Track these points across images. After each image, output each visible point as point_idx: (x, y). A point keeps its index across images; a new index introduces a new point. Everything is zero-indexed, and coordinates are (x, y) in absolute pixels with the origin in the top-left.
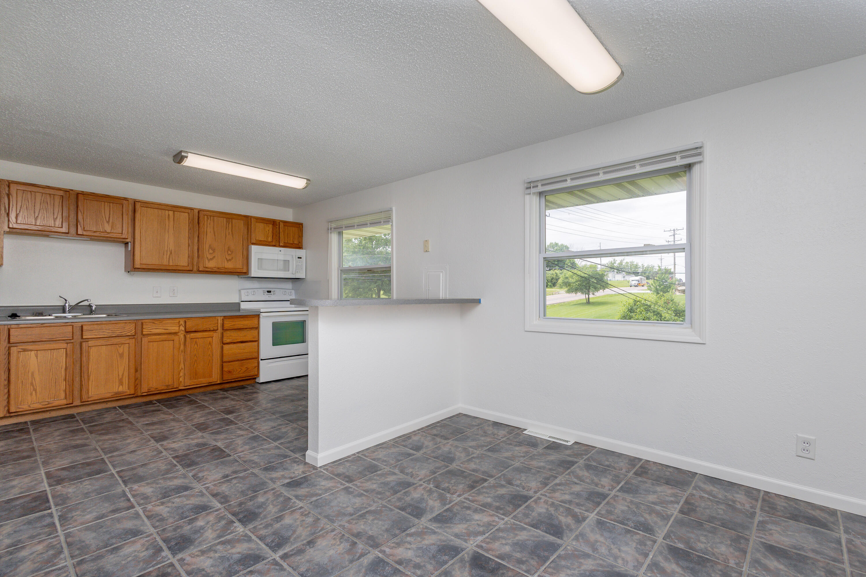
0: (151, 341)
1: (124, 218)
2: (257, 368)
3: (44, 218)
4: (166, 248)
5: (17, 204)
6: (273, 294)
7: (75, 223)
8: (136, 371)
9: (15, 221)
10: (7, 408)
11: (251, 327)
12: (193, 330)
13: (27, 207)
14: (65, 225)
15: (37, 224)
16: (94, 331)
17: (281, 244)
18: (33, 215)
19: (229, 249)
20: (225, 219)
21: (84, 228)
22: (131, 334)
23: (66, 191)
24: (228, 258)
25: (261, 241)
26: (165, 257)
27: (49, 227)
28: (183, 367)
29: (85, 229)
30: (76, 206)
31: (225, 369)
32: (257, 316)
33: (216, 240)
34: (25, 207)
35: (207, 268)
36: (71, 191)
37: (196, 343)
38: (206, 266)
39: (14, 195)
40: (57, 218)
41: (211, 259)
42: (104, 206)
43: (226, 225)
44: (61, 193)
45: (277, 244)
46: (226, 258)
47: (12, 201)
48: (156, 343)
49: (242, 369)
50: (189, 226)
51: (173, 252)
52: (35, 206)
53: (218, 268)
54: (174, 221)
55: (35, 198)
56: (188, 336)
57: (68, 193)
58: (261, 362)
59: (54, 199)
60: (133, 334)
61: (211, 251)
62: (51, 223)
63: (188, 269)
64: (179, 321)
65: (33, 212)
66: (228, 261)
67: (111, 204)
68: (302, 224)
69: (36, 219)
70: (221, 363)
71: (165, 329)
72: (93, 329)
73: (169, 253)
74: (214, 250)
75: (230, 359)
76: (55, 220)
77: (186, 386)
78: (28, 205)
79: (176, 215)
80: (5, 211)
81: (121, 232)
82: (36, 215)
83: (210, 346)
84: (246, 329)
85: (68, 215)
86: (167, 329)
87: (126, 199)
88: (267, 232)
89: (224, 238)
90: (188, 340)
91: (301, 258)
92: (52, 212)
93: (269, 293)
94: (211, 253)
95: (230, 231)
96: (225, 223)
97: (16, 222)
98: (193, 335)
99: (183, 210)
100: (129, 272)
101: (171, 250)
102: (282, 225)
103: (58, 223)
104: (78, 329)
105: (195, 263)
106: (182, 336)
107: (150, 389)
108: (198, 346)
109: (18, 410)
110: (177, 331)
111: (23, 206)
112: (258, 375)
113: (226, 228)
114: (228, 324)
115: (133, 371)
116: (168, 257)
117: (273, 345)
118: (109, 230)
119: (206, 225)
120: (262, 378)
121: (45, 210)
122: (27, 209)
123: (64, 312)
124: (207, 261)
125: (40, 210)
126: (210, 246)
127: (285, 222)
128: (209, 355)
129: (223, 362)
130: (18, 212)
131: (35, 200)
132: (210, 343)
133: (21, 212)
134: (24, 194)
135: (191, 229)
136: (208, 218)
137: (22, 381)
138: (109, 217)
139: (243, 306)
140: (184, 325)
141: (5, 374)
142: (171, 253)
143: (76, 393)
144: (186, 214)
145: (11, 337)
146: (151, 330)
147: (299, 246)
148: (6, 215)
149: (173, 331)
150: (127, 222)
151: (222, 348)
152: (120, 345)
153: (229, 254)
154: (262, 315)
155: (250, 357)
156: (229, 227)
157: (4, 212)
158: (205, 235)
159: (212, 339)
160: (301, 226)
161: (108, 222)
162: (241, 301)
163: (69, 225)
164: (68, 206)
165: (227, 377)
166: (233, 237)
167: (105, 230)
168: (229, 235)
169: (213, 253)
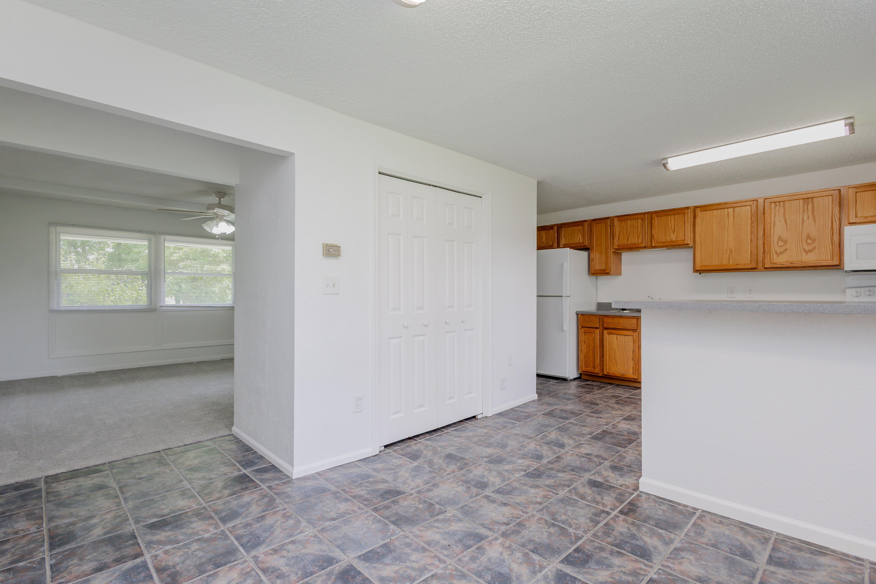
1: (686, 225)
3: (632, 238)
4: (726, 248)
5: (617, 232)
7: (650, 238)
9: (617, 244)
14: (645, 240)
15: (628, 243)
18: (626, 237)
19: (808, 237)
20: (802, 201)
21: (657, 241)
24: (807, 248)
25: (867, 217)
26: (724, 256)
27: (634, 244)
30: (651, 224)
33: (788, 229)
38: (775, 262)
39: (616, 226)
40: (639, 236)
41: (782, 253)
42: (671, 219)
43: (804, 208)
44: (642, 216)
46: (804, 249)
47: (615, 230)
50: (753, 219)
52: (627, 230)
53: (791, 263)
55: (627, 224)
57: (646, 214)
59: (638, 222)
61: (781, 244)
62: (635, 241)
63: (750, 267)
65: (626, 235)
66: (807, 252)
67: (677, 216)
69: (628, 239)
73: (729, 252)
74: (785, 241)
78: (623, 231)
79: (736, 211)
81: (684, 239)
87: (688, 208)
89: (801, 224)
92: (637, 232)
94: (781, 246)
95: (810, 214)
96: (802, 206)
99: (746, 204)
101: (732, 249)
103: (640, 240)
105: (760, 259)
111: (620, 232)
113: (804, 211)
116: (728, 256)
118: (675, 239)
119: (773, 214)
122: (623, 234)
124: (776, 255)
125: (630, 232)
126: (779, 238)
130: (618, 237)
133: (620, 236)
136: (776, 205)
138: (675, 228)
142: (731, 252)
144: (749, 207)
153: (808, 244)
156: (807, 209)
157: (612, 239)
158: (772, 225)
161: (674, 232)
166: (815, 222)
167: (672, 240)
168: (808, 219)
169: (783, 245)
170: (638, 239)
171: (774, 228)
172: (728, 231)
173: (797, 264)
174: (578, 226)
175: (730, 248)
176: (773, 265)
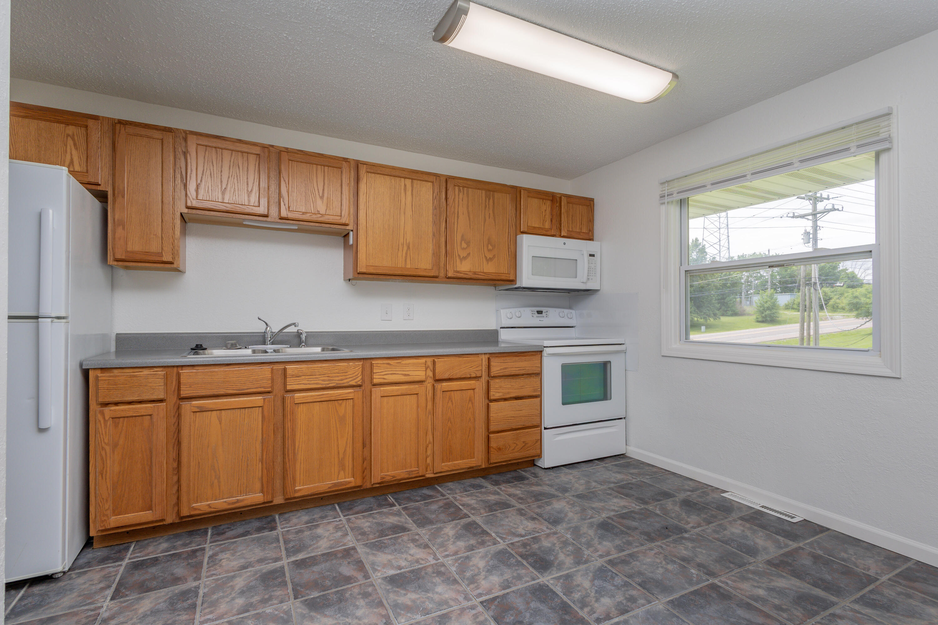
0: (385, 395)
1: (344, 189)
2: (539, 442)
3: (235, 191)
4: (401, 240)
5: (197, 169)
6: (545, 316)
7: (277, 200)
8: (364, 446)
9: (195, 197)
10: (176, 509)
11: (530, 372)
12: (446, 376)
13: (211, 174)
14: (264, 202)
15: (225, 201)
16: (303, 377)
17: (563, 234)
18: (220, 186)
19: (489, 242)
20: (484, 192)
21: (289, 207)
22: (356, 382)
23: (264, 147)
24: (489, 256)
25: (535, 228)
26: (400, 254)
27: (240, 206)
28: (432, 440)
29: (291, 209)
30: (278, 172)
31: (493, 444)
32: (538, 353)
33: (472, 227)
34: (208, 172)
35: (458, 272)
36: (271, 148)
37: (450, 398)
38: (458, 270)
39: (193, 154)
40: (252, 190)
41: (465, 258)
42: (317, 170)
43: (486, 201)
44: (257, 150)
45: (558, 233)
46: (485, 256)
47: (191, 163)
48: (393, 398)
49: (517, 445)
50: (433, 203)
51: (411, 246)
52: (221, 172)
53: (475, 273)
54: (412, 195)
55: (222, 158)
56: (439, 386)
57: (266, 150)
58: (545, 432)
59: (248, 160)
60: (359, 383)
61: (464, 245)
62: (244, 199)
63: (432, 274)
64: (426, 362)
65: (219, 182)
66: (489, 260)
67: (326, 168)
68: (592, 200)
69: (223, 193)
70: (487, 433)
71: (405, 375)
72: (300, 374)
73: (405, 248)
74: (468, 243)
75: (500, 428)
76: (249, 193)
77: (436, 473)
78: (212, 171)
79: (415, 186)
80: (182, 180)
81: (339, 214)
82: (224, 186)
83: (470, 405)
84: (523, 375)
85: (266, 186)
86: (408, 375)
87: (346, 160)
88: (544, 214)
89: (483, 223)
90: (439, 394)
91: (593, 256)
92: (246, 181)
93: (539, 315)
94: (464, 249)
95: (491, 212)
96: (484, 198)
97: (197, 197)
98: (445, 385)
99: (425, 177)
100: (349, 280)
101: (409, 243)
102: (564, 201)
103: (254, 199)
104: (280, 373)
105: (442, 264)
106: (429, 386)
107: (384, 478)
108: (453, 405)
109: (192, 513)
110: (423, 378)
111: (205, 172)
112: (540, 456)
113: (486, 206)
114: (497, 367)
115: (359, 445)
116: (404, 255)
117: (564, 404)
118: (323, 211)
119: (457, 202)
120: (547, 461)
121: (235, 177)
122: (211, 177)
123: (264, 343)
124: (458, 260)
125: (229, 177)
126: (462, 236)
127: (568, 197)
128: (470, 419)
129: (489, 432)
130: (199, 181)
131: (222, 161)
132: (470, 400)
133: (203, 181)
134: (207, 153)
135: (436, 209)
136: (459, 190)
137: (199, 463)
138: (323, 190)
139: (504, 335)
140: (432, 368)
141: (174, 449)
142: (408, 248)
143: (278, 483)
144: (430, 183)
145: (183, 387)
146: (385, 377)
147: (589, 236)
148: (183, 187)
149: (417, 379)
150: (348, 198)
151: (488, 406)
152: (340, 402)
153: (489, 250)
154: (547, 351)
155: (529, 424)
156: (489, 204)
157: (179, 181)
158: (456, 218)
159: (474, 393)
160: (592, 202)
161: (322, 197)
162: (501, 328)
163: (268, 202)
164: (267, 171)
165: (496, 458)
166: (495, 222)
167: (318, 211)
168: (489, 218)
169: (466, 248)
170: (249, 196)
171: (458, 222)
172: (405, 214)
173: (481, 275)
174: (68, 124)
175: (408, 242)
176: (457, 274)
